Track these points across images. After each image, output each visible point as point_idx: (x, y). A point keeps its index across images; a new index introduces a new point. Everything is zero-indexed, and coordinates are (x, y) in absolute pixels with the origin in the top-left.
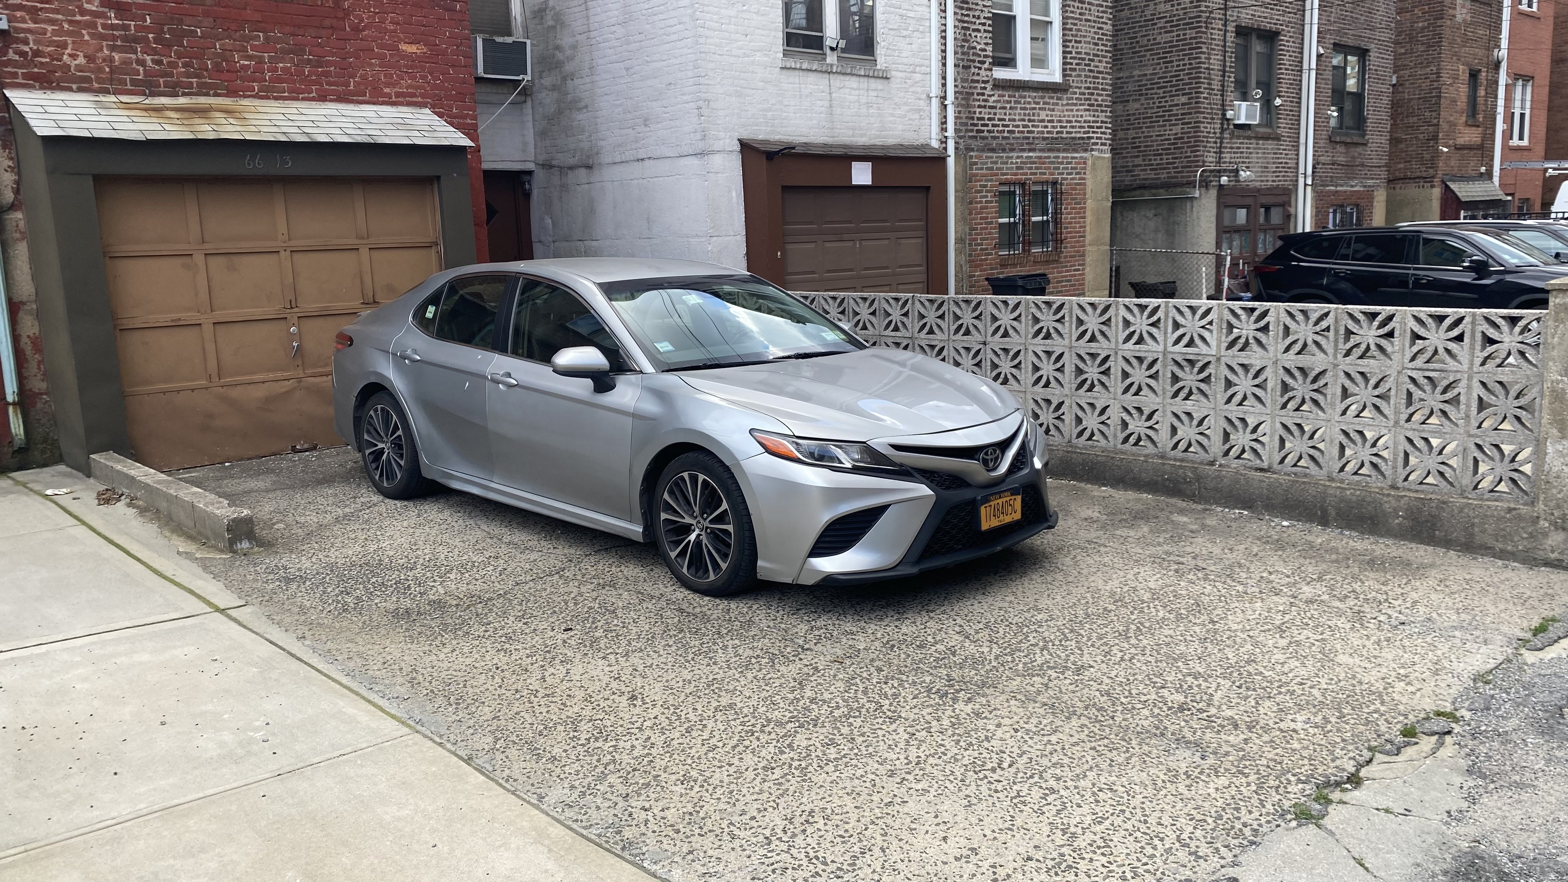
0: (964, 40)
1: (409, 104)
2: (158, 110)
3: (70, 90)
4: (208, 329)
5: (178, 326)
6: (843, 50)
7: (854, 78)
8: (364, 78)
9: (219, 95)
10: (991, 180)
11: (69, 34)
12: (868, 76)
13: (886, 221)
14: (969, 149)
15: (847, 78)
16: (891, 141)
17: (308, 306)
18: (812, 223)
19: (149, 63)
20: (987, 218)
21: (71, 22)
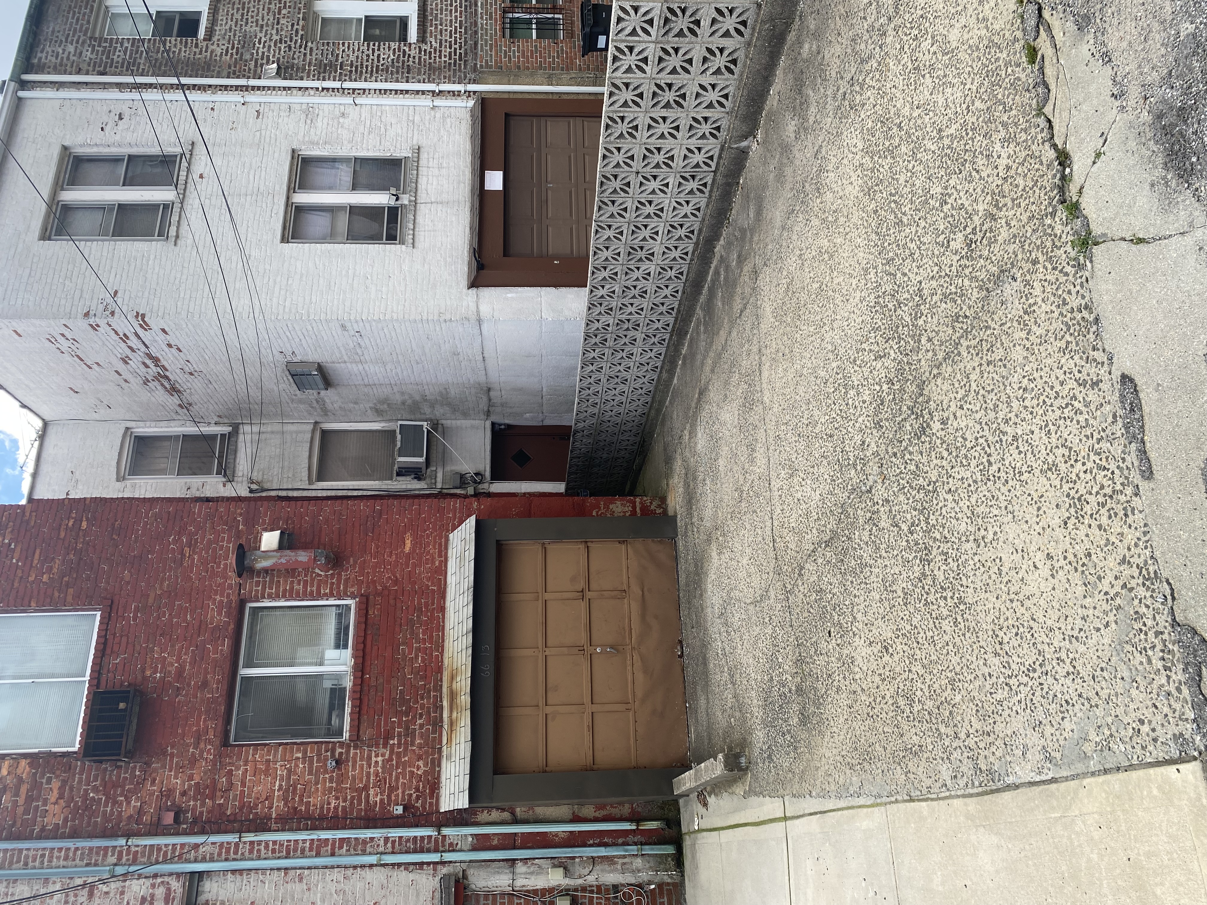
0: (387, 72)
1: (446, 548)
2: (451, 723)
3: (439, 772)
4: (595, 708)
5: (592, 728)
6: (398, 189)
7: (420, 180)
8: (429, 579)
9: (441, 679)
10: (501, 46)
11: (404, 769)
12: (418, 167)
13: (532, 157)
14: (475, 69)
15: (419, 186)
16: (468, 146)
17: (583, 639)
18: (532, 229)
19: (421, 721)
20: (532, 51)
21: (397, 768)
